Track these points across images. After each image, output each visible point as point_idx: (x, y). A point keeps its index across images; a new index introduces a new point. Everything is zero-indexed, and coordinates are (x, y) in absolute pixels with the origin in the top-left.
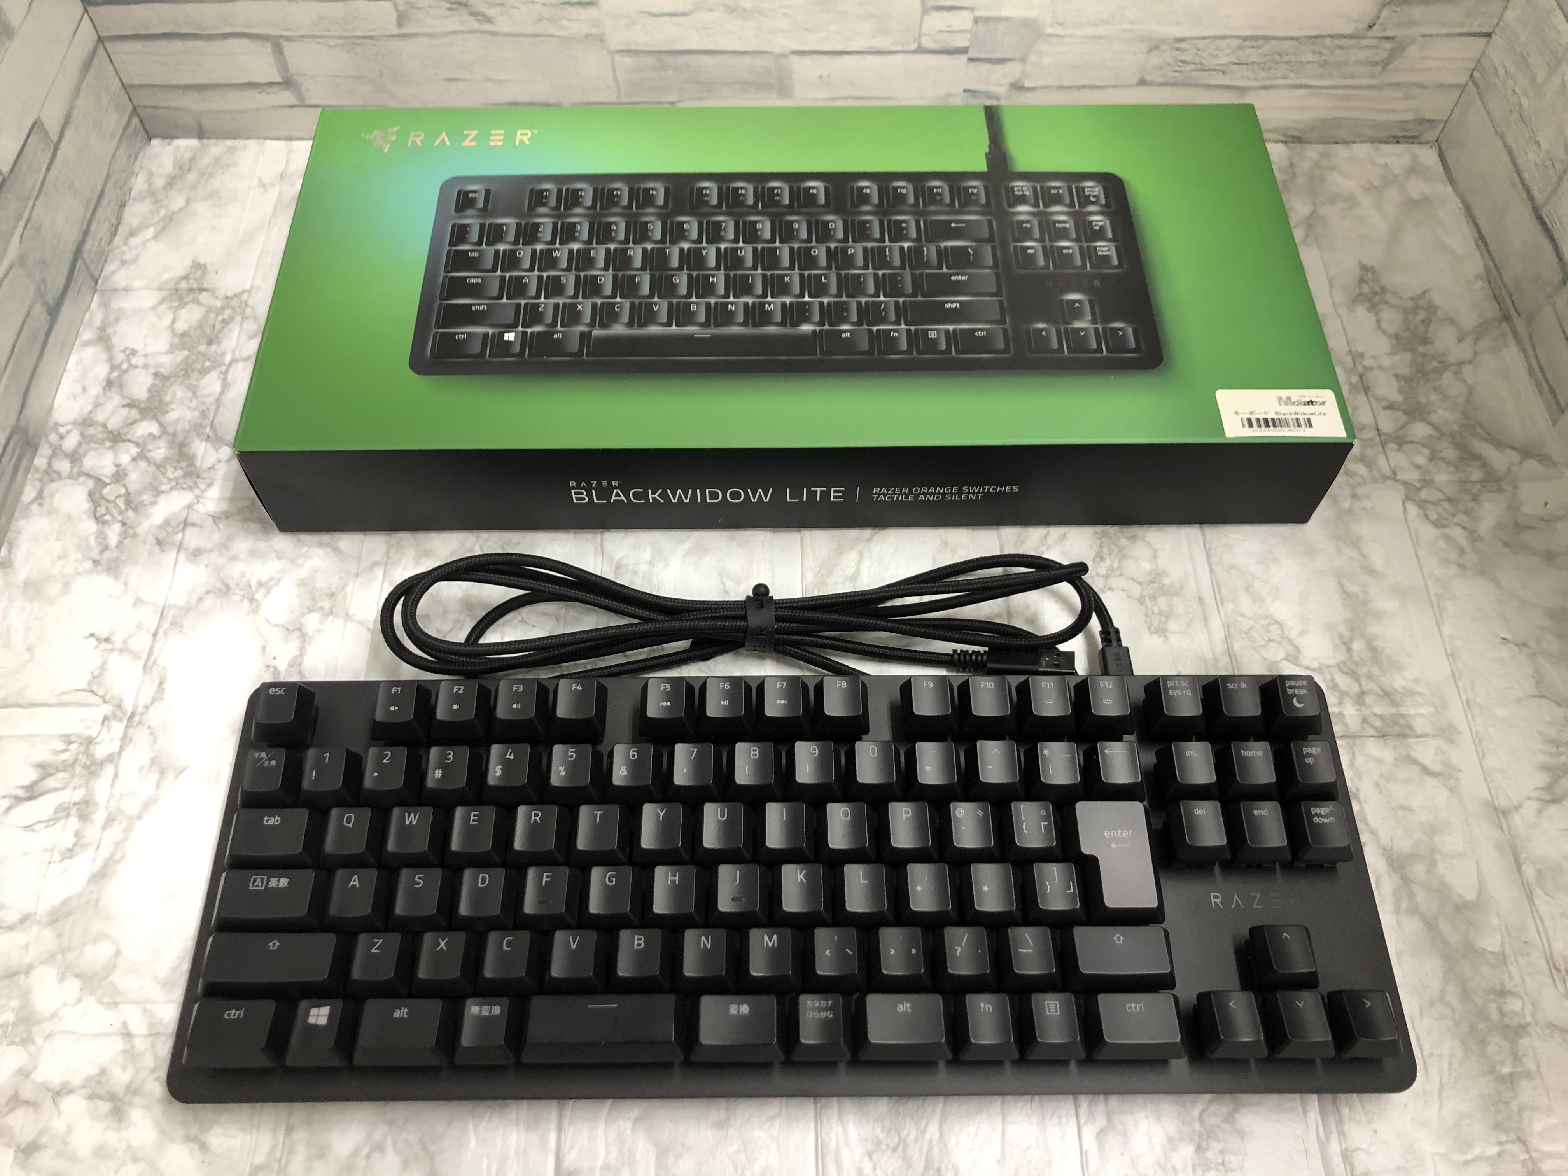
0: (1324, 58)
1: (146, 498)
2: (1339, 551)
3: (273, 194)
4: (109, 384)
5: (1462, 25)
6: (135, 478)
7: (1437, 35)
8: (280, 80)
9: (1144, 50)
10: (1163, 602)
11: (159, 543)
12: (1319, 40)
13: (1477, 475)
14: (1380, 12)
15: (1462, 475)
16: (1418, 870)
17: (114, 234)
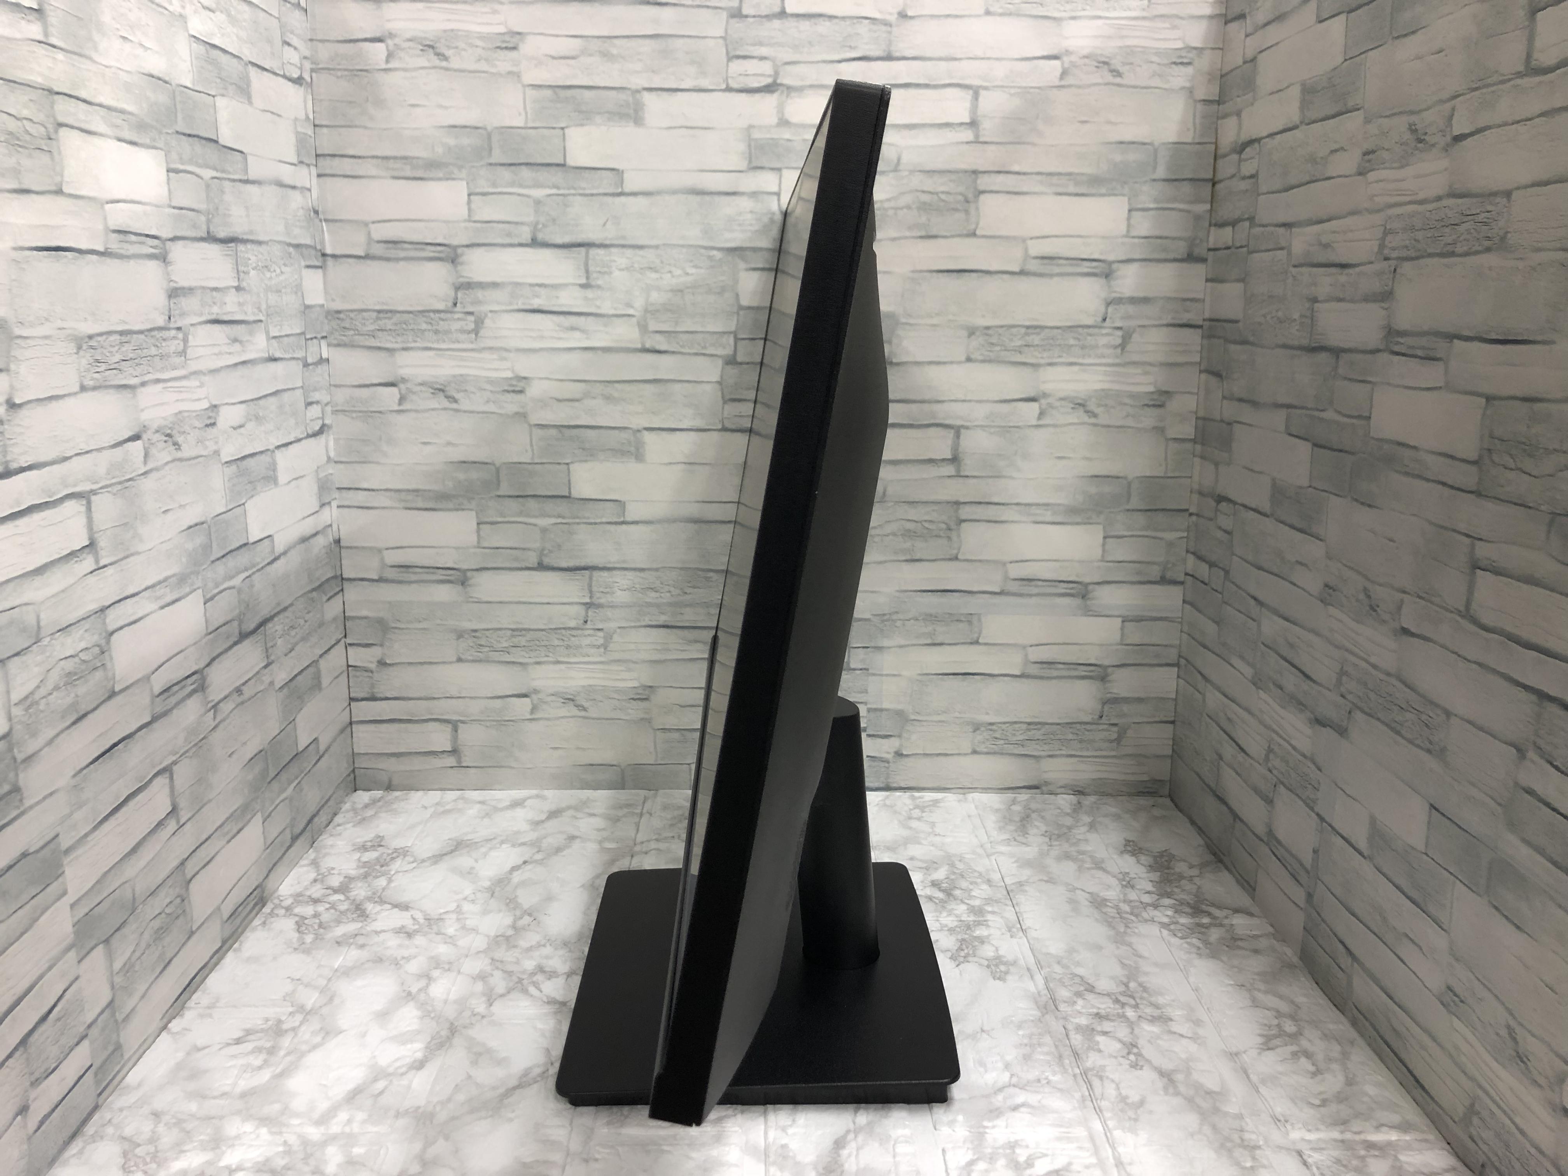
1: (332, 924)
2: (1118, 948)
3: (431, 811)
4: (315, 881)
6: (326, 917)
10: (1003, 968)
11: (337, 943)
13: (1206, 920)
15: (1197, 920)
16: (1179, 1077)
17: (328, 825)
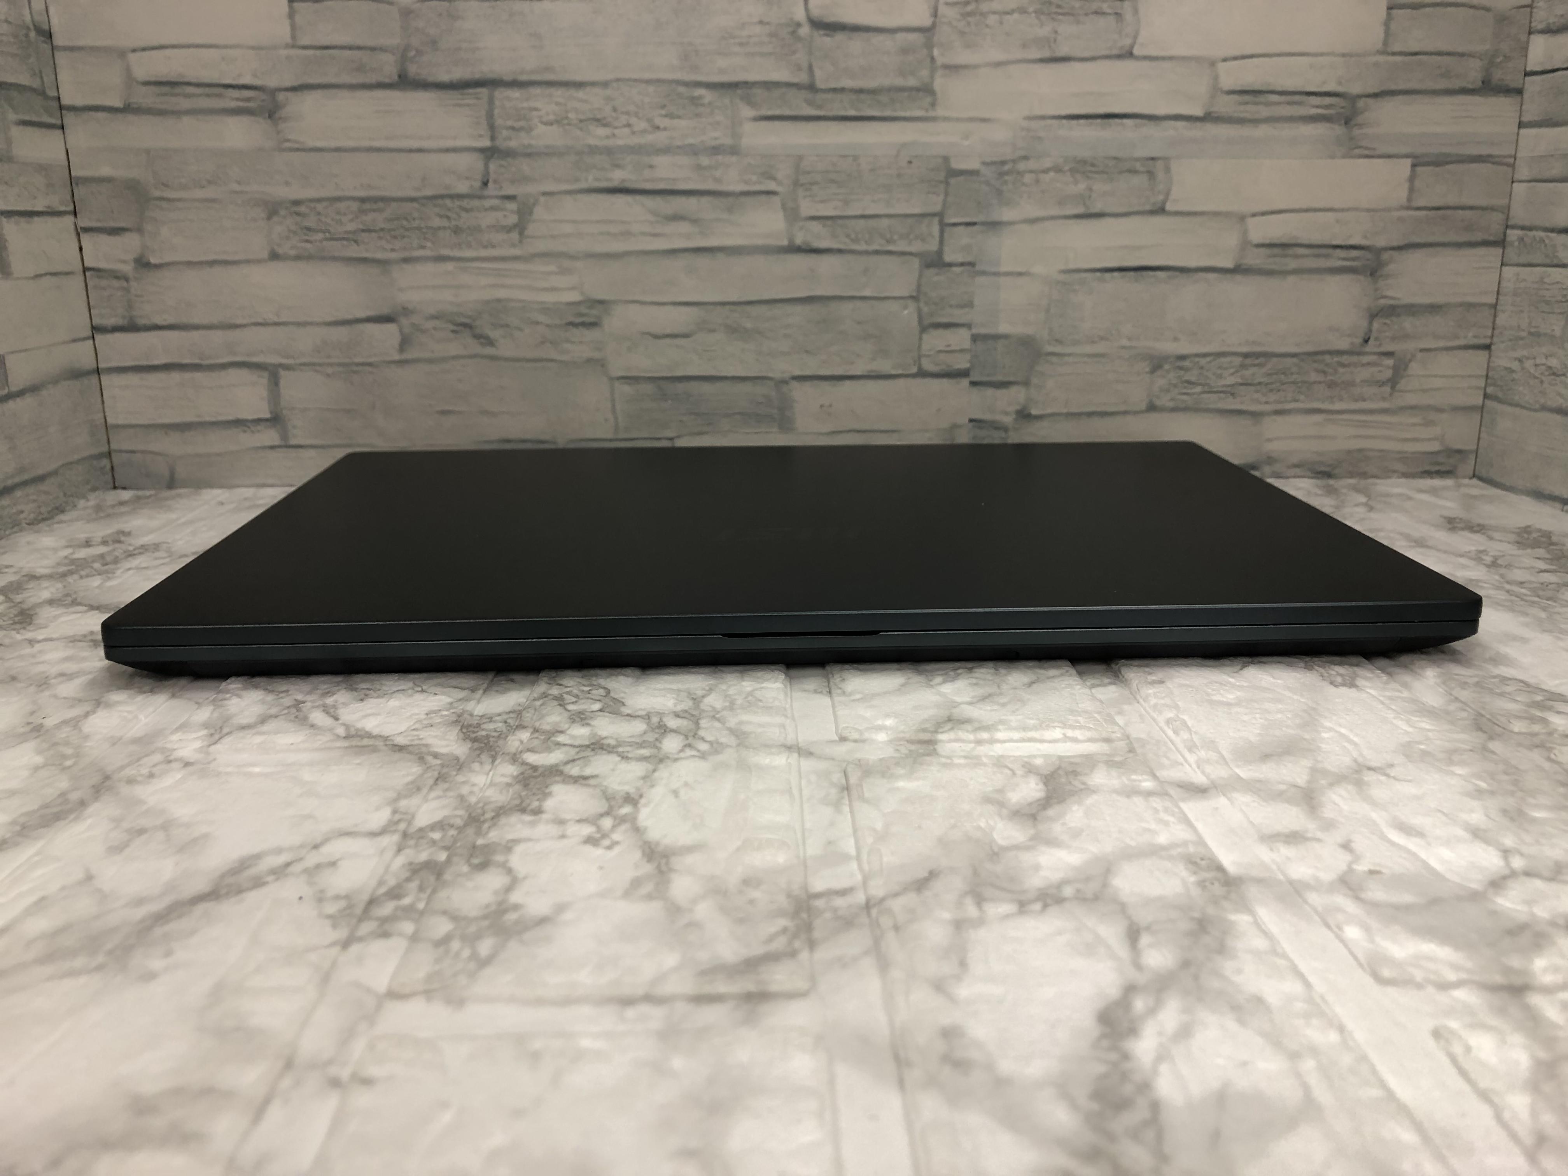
0: (1329, 378)
5: (1456, 337)
7: (1436, 349)
8: (268, 416)
9: (1147, 369)
12: (1320, 357)
14: (1370, 323)
